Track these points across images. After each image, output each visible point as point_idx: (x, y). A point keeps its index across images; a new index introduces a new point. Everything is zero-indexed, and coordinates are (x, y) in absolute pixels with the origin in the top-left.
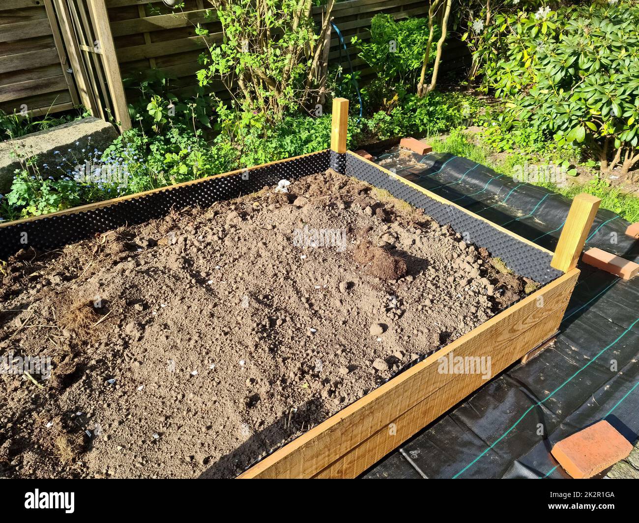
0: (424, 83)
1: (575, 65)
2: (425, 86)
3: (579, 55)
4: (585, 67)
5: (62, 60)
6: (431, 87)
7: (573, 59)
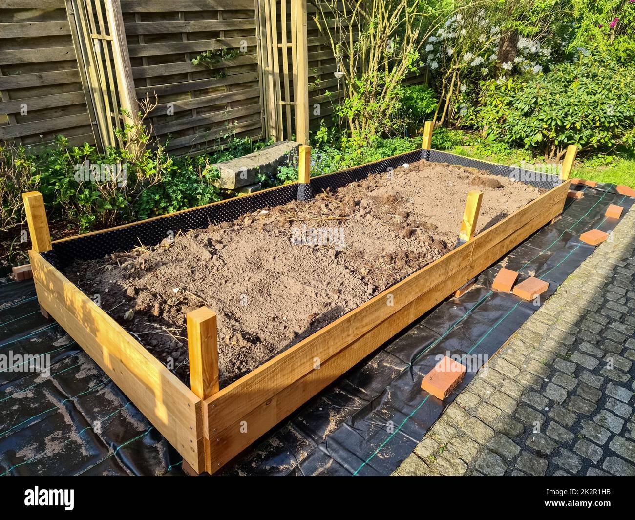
0: (436, 120)
1: (536, 103)
2: (437, 122)
3: (537, 98)
4: (541, 103)
5: (262, 111)
6: (440, 123)
7: (534, 100)
